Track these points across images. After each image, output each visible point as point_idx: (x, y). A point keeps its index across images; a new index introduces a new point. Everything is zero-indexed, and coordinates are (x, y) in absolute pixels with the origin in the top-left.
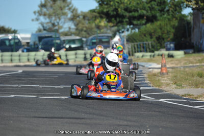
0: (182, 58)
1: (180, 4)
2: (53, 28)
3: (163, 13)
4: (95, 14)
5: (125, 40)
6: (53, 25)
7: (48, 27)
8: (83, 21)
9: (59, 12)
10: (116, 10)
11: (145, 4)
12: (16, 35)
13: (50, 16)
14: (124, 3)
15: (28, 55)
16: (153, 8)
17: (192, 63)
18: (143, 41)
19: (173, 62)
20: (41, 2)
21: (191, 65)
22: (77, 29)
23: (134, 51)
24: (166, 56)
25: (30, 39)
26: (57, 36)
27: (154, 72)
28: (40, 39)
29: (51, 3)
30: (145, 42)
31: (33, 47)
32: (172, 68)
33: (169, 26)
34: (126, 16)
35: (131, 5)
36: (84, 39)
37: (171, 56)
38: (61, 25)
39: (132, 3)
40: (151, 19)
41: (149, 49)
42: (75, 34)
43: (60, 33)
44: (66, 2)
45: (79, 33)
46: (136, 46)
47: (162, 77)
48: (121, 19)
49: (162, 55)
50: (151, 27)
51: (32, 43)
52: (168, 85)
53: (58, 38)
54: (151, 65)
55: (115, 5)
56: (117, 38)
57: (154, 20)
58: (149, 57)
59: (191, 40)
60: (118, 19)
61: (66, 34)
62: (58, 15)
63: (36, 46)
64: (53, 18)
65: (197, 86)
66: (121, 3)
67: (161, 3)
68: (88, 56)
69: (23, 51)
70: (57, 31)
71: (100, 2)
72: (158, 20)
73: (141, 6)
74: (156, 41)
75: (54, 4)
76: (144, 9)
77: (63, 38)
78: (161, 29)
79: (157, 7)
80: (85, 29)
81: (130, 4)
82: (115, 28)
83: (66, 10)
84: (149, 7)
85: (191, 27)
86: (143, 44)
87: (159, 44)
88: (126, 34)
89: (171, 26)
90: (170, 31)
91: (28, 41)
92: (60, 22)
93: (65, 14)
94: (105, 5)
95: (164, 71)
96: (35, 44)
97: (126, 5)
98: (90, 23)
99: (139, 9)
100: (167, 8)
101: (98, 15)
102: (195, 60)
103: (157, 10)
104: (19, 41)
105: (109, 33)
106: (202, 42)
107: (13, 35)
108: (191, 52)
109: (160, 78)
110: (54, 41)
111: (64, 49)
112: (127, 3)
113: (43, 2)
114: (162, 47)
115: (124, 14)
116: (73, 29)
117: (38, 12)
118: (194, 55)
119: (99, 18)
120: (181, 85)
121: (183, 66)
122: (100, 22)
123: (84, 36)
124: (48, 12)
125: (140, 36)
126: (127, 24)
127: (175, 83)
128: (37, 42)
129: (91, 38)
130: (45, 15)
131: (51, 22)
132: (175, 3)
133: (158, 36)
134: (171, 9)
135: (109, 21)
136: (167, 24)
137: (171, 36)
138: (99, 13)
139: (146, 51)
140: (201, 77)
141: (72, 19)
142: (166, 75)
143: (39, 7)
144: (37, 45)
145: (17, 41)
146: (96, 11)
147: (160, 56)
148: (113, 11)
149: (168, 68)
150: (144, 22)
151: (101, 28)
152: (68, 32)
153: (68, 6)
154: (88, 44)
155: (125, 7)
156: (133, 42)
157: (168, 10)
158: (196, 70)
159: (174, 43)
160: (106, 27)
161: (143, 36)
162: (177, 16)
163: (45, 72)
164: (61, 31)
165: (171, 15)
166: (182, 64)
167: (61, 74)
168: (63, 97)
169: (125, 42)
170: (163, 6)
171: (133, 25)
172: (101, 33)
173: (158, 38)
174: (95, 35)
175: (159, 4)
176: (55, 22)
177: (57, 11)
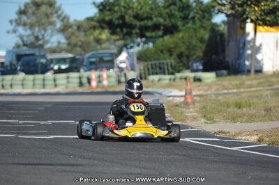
0: (213, 82)
1: (209, 9)
2: (36, 43)
3: (186, 21)
4: (93, 23)
5: (135, 58)
6: (37, 38)
7: (29, 42)
8: (77, 33)
9: (44, 20)
10: (122, 17)
11: (162, 9)
13: (32, 26)
14: (133, 8)
16: (173, 15)
17: (227, 89)
18: (160, 60)
19: (201, 88)
20: (20, 7)
21: (225, 91)
22: (69, 44)
23: (147, 73)
24: (192, 80)
25: (5, 57)
26: (42, 53)
27: (175, 102)
28: (19, 57)
29: (34, 8)
30: (162, 61)
31: (9, 68)
32: (200, 96)
33: (194, 38)
34: (136, 25)
35: (142, 11)
37: (198, 80)
38: (47, 38)
39: (143, 9)
40: (170, 30)
41: (168, 70)
42: (67, 51)
43: (45, 50)
44: (54, 8)
45: (72, 49)
46: (150, 67)
47: (186, 109)
48: (129, 30)
49: (186, 79)
50: (171, 40)
51: (7, 63)
52: (194, 119)
53: (44, 56)
54: (170, 92)
55: (121, 11)
57: (174, 31)
58: (167, 82)
59: (224, 57)
60: (125, 30)
61: (54, 51)
62: (43, 25)
63: (13, 68)
64: (37, 29)
65: (234, 119)
66: (130, 8)
67: (183, 8)
68: (84, 80)
71: (101, 7)
72: (180, 31)
73: (156, 12)
74: (177, 59)
75: (38, 10)
76: (161, 15)
77: (49, 56)
78: (184, 43)
79: (177, 14)
80: (79, 43)
81: (141, 9)
82: (121, 43)
83: (54, 18)
84: (167, 13)
85: (225, 41)
86: (160, 64)
87: (181, 64)
88: (136, 49)
89: (198, 39)
90: (196, 46)
91: (3, 60)
92: (45, 35)
93: (52, 24)
94: (109, 10)
95: (189, 101)
96: (11, 64)
97: (135, 10)
98: (86, 35)
99: (153, 16)
100: (191, 15)
101: (97, 24)
102: (231, 84)
103: (178, 17)
105: (112, 49)
109: (184, 109)
110: (38, 61)
111: (52, 72)
112: (137, 8)
113: (23, 8)
114: (186, 67)
115: (134, 23)
116: (64, 43)
117: (16, 21)
118: (229, 78)
119: (100, 29)
120: (213, 120)
121: (215, 93)
122: (100, 34)
123: (79, 53)
124: (28, 21)
125: (156, 52)
126: (137, 38)
127: (205, 116)
128: (15, 62)
129: (88, 55)
130: (25, 25)
131: (33, 34)
132: (203, 8)
133: (179, 53)
134: (197, 16)
135: (113, 33)
136: (192, 36)
137: (200, 53)
138: (99, 22)
139: (164, 73)
140: (239, 108)
141: (63, 30)
142: (192, 106)
143: (17, 14)
144: (14, 65)
146: (95, 19)
147: (183, 81)
148: (119, 19)
149: (195, 96)
150: (160, 33)
151: (101, 41)
152: (58, 47)
153: (57, 12)
154: (85, 63)
155: (135, 14)
156: (146, 61)
157: (193, 18)
158: (233, 99)
160: (108, 40)
161: (159, 52)
162: (205, 25)
164: (47, 46)
165: (197, 24)
166: (213, 90)
167: (49, 106)
168: (51, 137)
169: (135, 61)
170: (186, 12)
171: (146, 37)
172: (102, 49)
173: (180, 56)
174: (94, 52)
175: (181, 9)
176: (39, 34)
177: (41, 20)
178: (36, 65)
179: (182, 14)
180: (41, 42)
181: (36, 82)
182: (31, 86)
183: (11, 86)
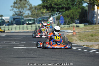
0: (83, 27)
1: (81, 1)
2: (20, 14)
3: (73, 5)
4: (40, 7)
5: (55, 19)
6: (20, 12)
7: (18, 13)
8: (35, 10)
9: (23, 6)
10: (51, 4)
11: (65, 1)
12: (2, 17)
13: (19, 8)
14: (54, 1)
15: (8, 27)
16: (69, 3)
17: (88, 30)
19: (79, 29)
20: (14, 1)
21: (87, 31)
22: (32, 14)
24: (75, 27)
26: (22, 18)
27: (69, 34)
28: (14, 19)
29: (19, 1)
31: (11, 23)
32: (78, 32)
33: (76, 12)
34: (56, 7)
36: (35, 19)
37: (78, 27)
38: (24, 12)
39: (58, 1)
41: (67, 23)
42: (31, 17)
44: (27, 1)
45: (33, 16)
48: (53, 9)
49: (73, 26)
50: (68, 13)
51: (10, 21)
52: (76, 40)
53: (23, 19)
54: (68, 31)
55: (50, 2)
56: (51, 18)
57: (69, 9)
58: (67, 27)
59: (87, 19)
60: (52, 9)
61: (26, 17)
62: (23, 7)
63: (12, 23)
64: (20, 9)
65: (90, 41)
66: (53, 1)
67: (72, 1)
68: (38, 27)
69: (6, 25)
70: (22, 15)
71: (43, 1)
72: (71, 9)
73: (63, 2)
74: (70, 19)
75: (21, 2)
76: (64, 4)
77: (25, 19)
78: (73, 13)
80: (36, 14)
81: (57, 1)
82: (50, 14)
83: (27, 5)
84: (67, 3)
85: (87, 13)
87: (72, 21)
88: (56, 16)
89: (78, 12)
90: (77, 15)
91: (8, 20)
92: (23, 11)
93: (26, 7)
94: (46, 2)
95: (74, 34)
96: (11, 22)
97: (55, 2)
98: (38, 11)
99: (62, 4)
100: (75, 3)
101: (42, 7)
103: (71, 4)
104: (4, 20)
105: (47, 16)
106: (93, 20)
107: (1, 17)
108: (87, 25)
109: (72, 37)
110: (21, 20)
111: (26, 24)
112: (56, 1)
113: (15, 1)
114: (73, 22)
115: (55, 6)
116: (30, 14)
117: (13, 6)
118: (89, 26)
119: (43, 9)
120: (83, 41)
121: (84, 31)
122: (43, 10)
123: (35, 17)
124: (17, 6)
126: (56, 12)
127: (80, 40)
129: (39, 18)
130: (16, 7)
131: (19, 11)
132: (79, 1)
133: (71, 17)
134: (77, 4)
135: (48, 10)
136: (75, 11)
137: (78, 17)
138: (42, 6)
139: (66, 24)
140: (92, 36)
141: (30, 9)
142: (75, 36)
143: (13, 3)
144: (12, 22)
145: (3, 20)
146: (41, 5)
147: (72, 27)
148: (49, 5)
149: (76, 32)
150: (64, 10)
151: (43, 13)
152: (28, 15)
153: (27, 3)
154: (38, 21)
155: (55, 3)
157: (76, 4)
158: (90, 33)
159: (79, 20)
160: (46, 13)
161: (64, 17)
162: (80, 7)
163: (17, 35)
164: (24, 15)
165: (77, 7)
169: (55, 20)
170: (73, 2)
171: (59, 12)
172: (43, 16)
173: (71, 18)
174: (41, 17)
175: (71, 1)
176: (21, 11)
177: (22, 6)
178: (20, 22)
179: (72, 3)
180: (22, 14)
181: (20, 28)
182: (19, 29)
183: (11, 29)
